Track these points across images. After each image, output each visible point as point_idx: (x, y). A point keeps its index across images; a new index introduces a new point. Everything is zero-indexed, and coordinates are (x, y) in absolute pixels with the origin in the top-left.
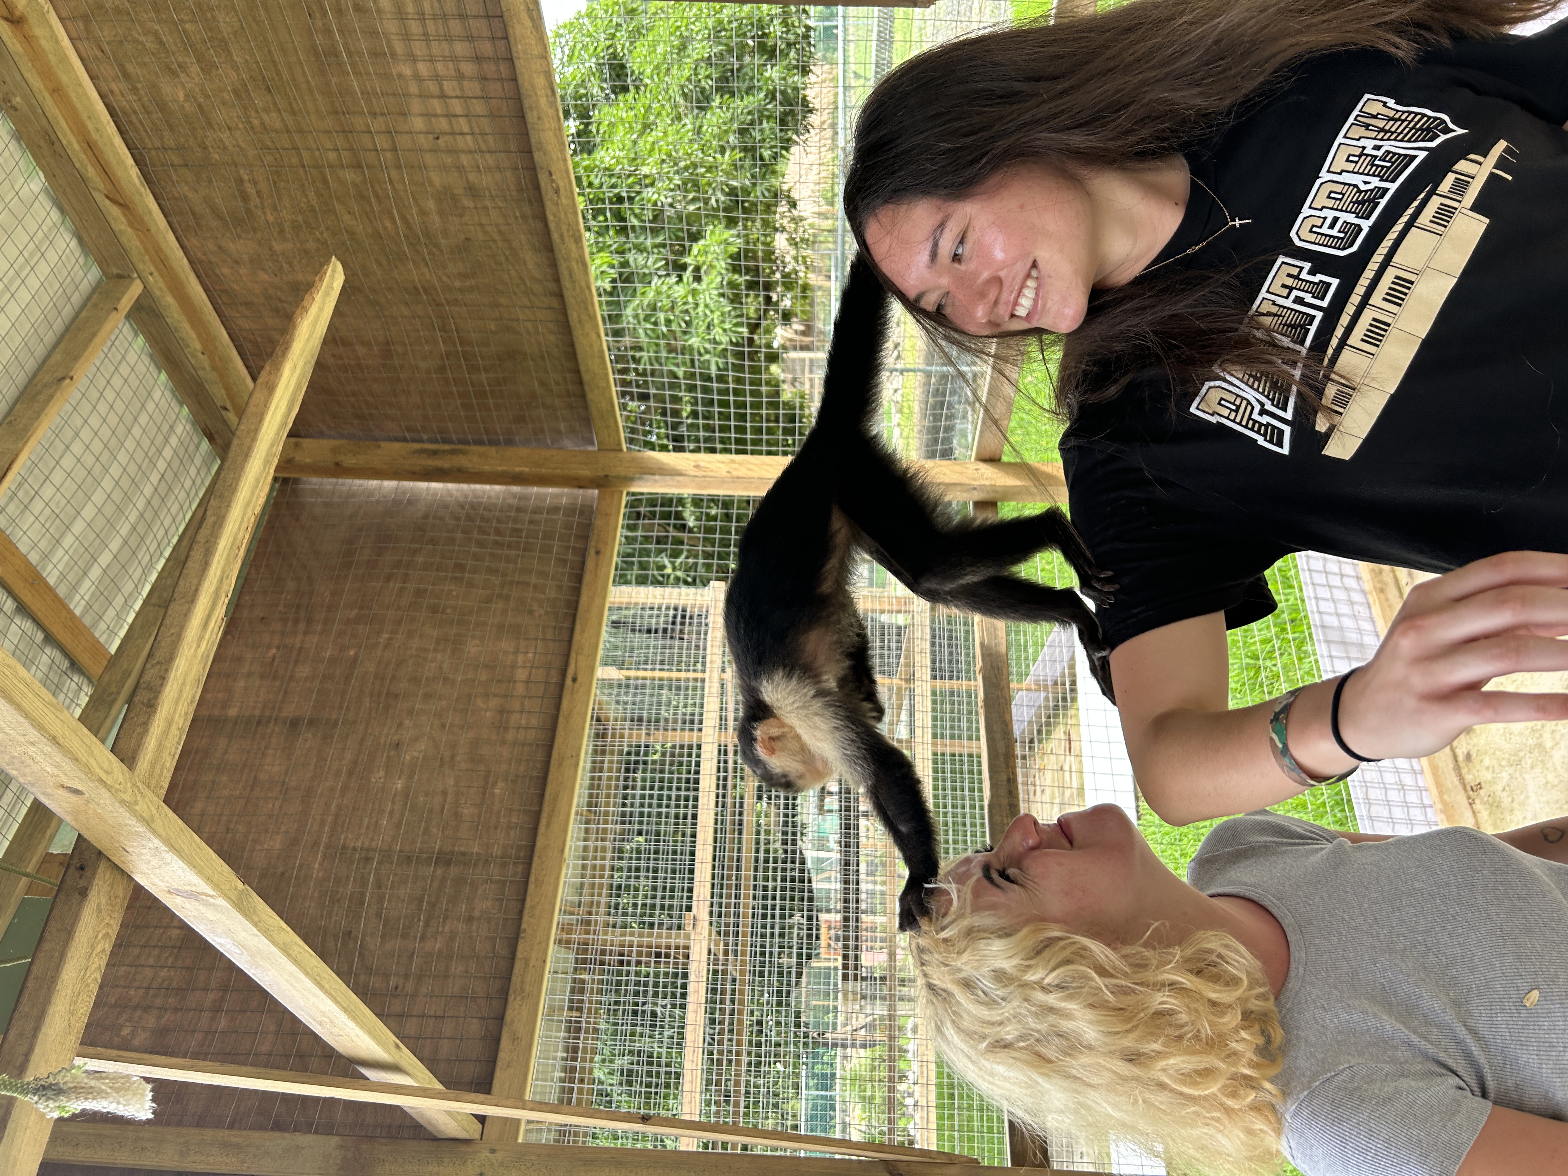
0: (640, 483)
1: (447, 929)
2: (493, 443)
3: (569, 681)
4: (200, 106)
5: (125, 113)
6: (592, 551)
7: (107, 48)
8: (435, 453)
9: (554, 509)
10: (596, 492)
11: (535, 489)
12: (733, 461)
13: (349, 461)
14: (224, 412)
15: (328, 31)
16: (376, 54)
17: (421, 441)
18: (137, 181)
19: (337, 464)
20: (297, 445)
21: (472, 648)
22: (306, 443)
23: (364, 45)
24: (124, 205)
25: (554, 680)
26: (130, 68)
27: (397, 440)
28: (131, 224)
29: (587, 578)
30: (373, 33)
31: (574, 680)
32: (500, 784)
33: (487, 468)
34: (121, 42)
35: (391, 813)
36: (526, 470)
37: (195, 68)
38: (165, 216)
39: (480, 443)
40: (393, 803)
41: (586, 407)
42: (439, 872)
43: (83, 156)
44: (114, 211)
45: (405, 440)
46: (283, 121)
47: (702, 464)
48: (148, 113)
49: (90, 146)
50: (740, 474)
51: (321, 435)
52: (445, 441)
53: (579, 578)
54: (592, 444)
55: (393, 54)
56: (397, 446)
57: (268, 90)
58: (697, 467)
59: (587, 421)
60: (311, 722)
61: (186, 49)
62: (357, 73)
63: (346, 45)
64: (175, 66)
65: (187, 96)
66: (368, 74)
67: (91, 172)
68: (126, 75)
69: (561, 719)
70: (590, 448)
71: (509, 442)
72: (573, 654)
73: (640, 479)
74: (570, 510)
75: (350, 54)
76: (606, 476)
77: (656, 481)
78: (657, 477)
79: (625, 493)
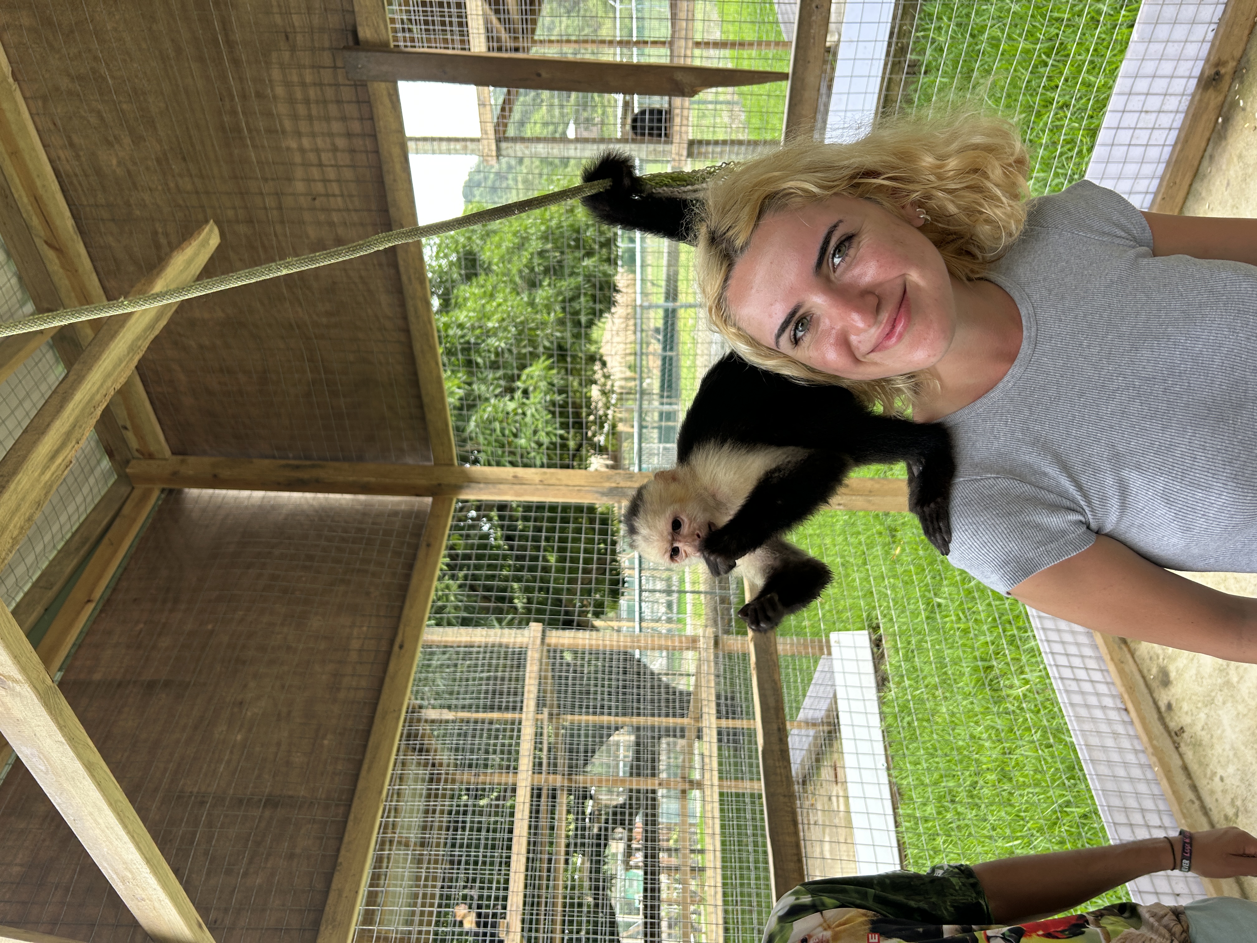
0: (468, 491)
1: (269, 865)
2: (346, 459)
3: (396, 648)
4: (129, 171)
5: (68, 176)
6: (424, 544)
7: (59, 123)
8: (298, 467)
9: (395, 513)
10: (431, 499)
11: (379, 498)
13: (225, 473)
14: (124, 432)
15: (234, 112)
16: (270, 131)
17: (287, 458)
18: (71, 229)
19: (215, 476)
20: (183, 461)
21: (315, 623)
22: (191, 459)
23: (261, 125)
24: (59, 250)
25: (384, 649)
26: (76, 139)
27: (267, 457)
28: (63, 267)
29: (418, 565)
30: (269, 114)
31: (401, 647)
32: (329, 736)
33: (340, 478)
34: (71, 118)
35: (229, 762)
36: (373, 480)
37: (127, 141)
38: (92, 261)
39: (336, 459)
40: (232, 752)
41: (425, 429)
42: (267, 813)
43: (30, 208)
44: (50, 254)
45: (274, 457)
46: (193, 183)
47: (520, 475)
48: (86, 176)
49: (37, 200)
50: (551, 482)
51: (204, 453)
52: (307, 458)
53: (410, 567)
54: (429, 459)
55: (284, 132)
56: (266, 462)
57: (184, 159)
58: (516, 477)
59: (425, 440)
60: (167, 684)
61: (121, 125)
62: (254, 146)
63: (247, 123)
64: (111, 138)
65: (119, 163)
66: (263, 147)
67: (36, 222)
68: (72, 145)
69: (387, 680)
70: (427, 464)
71: (361, 458)
72: (401, 627)
73: (468, 487)
74: (408, 515)
75: (250, 130)
76: (440, 485)
77: (481, 489)
78: (482, 485)
79: (455, 501)
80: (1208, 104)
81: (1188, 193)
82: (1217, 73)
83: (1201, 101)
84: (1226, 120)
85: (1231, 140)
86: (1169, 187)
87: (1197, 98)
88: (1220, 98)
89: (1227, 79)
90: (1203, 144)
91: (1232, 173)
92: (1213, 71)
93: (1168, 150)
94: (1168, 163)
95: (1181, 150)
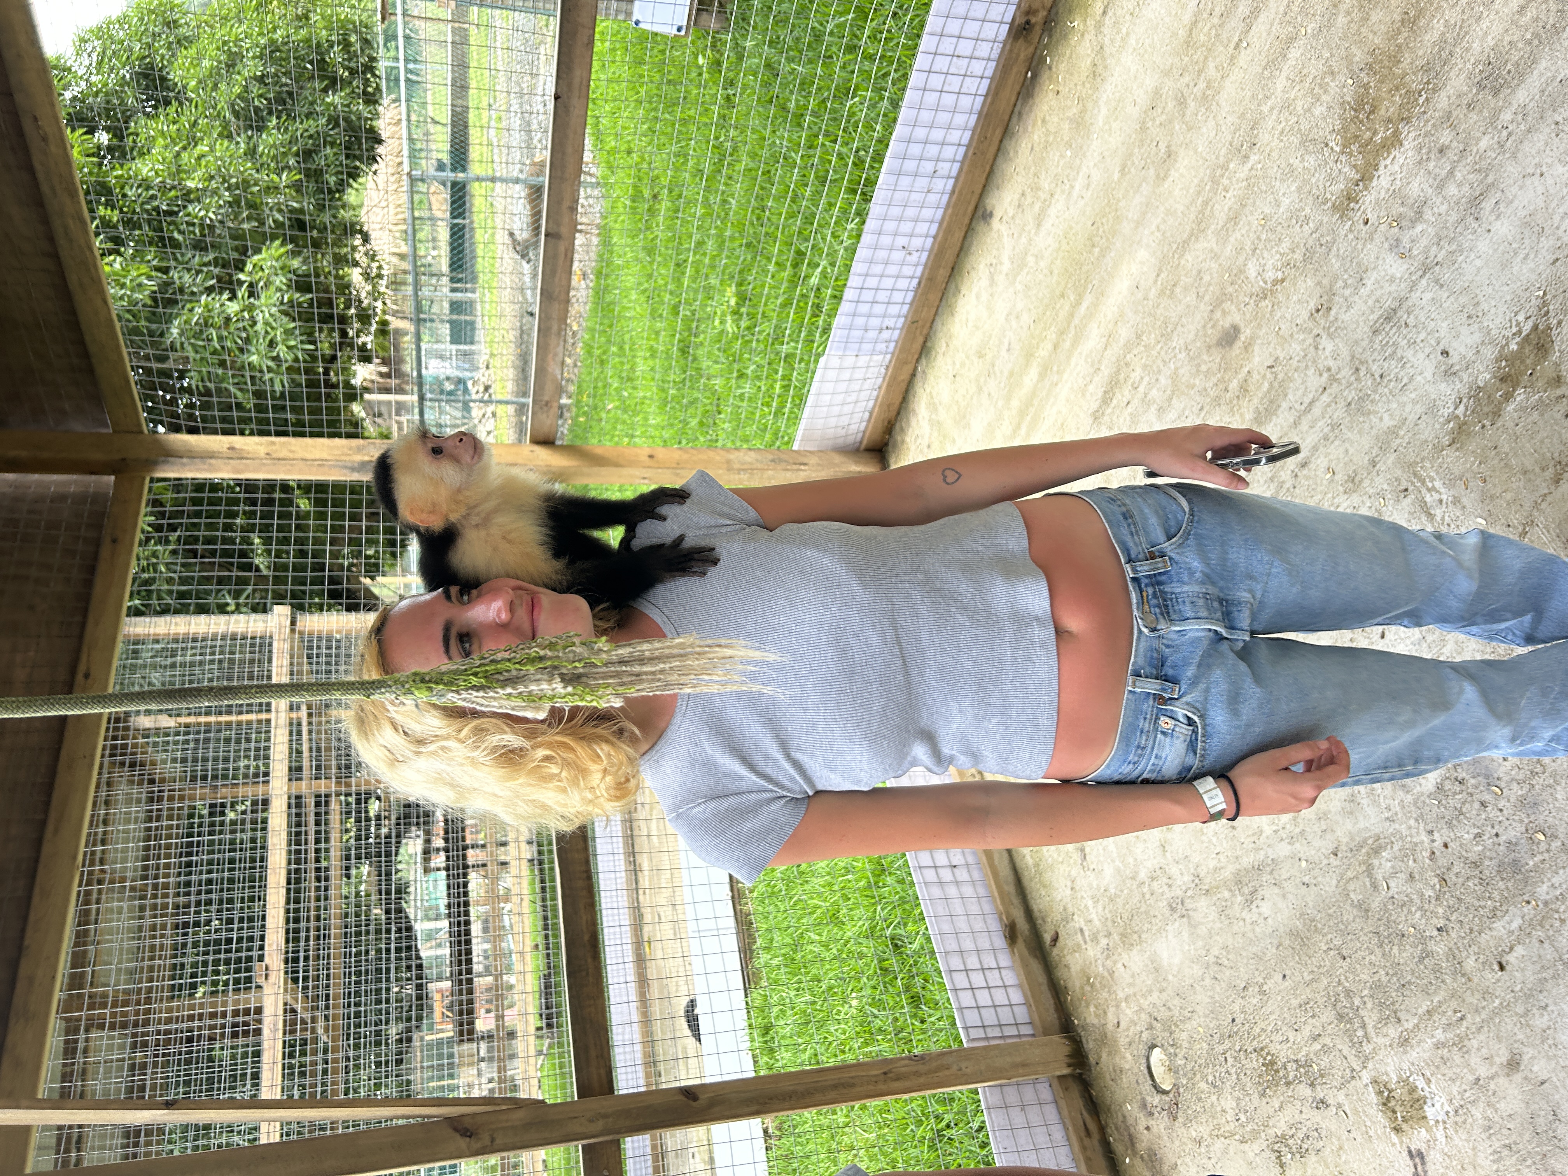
0: (166, 467)
3: (80, 677)
6: (107, 540)
9: (61, 498)
10: (113, 478)
11: (36, 477)
12: (273, 443)
29: (102, 567)
31: (87, 676)
36: (23, 453)
41: (95, 383)
47: (237, 446)
50: (281, 455)
53: (91, 570)
54: (104, 425)
58: (231, 448)
59: (96, 398)
70: (103, 431)
72: (85, 649)
73: (165, 462)
74: (81, 499)
76: (124, 460)
77: (183, 465)
78: (185, 460)
79: (148, 480)
80: (1018, 55)
81: (998, 150)
82: (1028, 22)
83: (1011, 51)
84: (1035, 76)
85: (1037, 100)
86: (980, 142)
87: (1008, 47)
88: (1031, 49)
89: (1038, 29)
90: (1013, 99)
91: (1036, 137)
92: (1024, 20)
93: (980, 100)
94: (980, 114)
95: (992, 103)
